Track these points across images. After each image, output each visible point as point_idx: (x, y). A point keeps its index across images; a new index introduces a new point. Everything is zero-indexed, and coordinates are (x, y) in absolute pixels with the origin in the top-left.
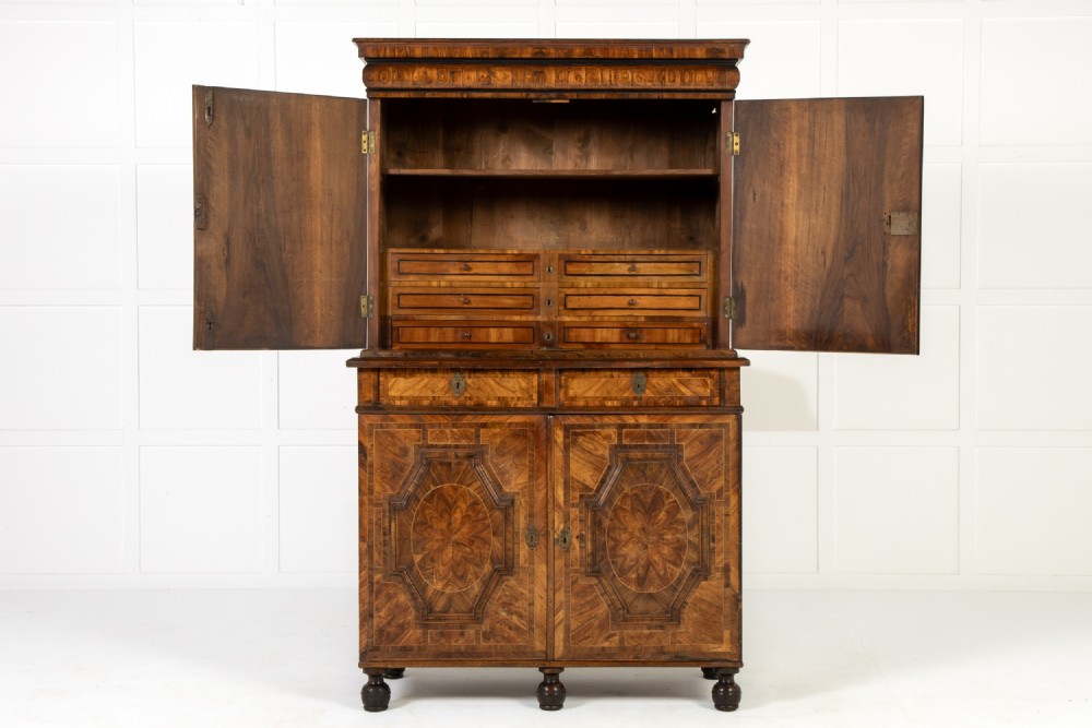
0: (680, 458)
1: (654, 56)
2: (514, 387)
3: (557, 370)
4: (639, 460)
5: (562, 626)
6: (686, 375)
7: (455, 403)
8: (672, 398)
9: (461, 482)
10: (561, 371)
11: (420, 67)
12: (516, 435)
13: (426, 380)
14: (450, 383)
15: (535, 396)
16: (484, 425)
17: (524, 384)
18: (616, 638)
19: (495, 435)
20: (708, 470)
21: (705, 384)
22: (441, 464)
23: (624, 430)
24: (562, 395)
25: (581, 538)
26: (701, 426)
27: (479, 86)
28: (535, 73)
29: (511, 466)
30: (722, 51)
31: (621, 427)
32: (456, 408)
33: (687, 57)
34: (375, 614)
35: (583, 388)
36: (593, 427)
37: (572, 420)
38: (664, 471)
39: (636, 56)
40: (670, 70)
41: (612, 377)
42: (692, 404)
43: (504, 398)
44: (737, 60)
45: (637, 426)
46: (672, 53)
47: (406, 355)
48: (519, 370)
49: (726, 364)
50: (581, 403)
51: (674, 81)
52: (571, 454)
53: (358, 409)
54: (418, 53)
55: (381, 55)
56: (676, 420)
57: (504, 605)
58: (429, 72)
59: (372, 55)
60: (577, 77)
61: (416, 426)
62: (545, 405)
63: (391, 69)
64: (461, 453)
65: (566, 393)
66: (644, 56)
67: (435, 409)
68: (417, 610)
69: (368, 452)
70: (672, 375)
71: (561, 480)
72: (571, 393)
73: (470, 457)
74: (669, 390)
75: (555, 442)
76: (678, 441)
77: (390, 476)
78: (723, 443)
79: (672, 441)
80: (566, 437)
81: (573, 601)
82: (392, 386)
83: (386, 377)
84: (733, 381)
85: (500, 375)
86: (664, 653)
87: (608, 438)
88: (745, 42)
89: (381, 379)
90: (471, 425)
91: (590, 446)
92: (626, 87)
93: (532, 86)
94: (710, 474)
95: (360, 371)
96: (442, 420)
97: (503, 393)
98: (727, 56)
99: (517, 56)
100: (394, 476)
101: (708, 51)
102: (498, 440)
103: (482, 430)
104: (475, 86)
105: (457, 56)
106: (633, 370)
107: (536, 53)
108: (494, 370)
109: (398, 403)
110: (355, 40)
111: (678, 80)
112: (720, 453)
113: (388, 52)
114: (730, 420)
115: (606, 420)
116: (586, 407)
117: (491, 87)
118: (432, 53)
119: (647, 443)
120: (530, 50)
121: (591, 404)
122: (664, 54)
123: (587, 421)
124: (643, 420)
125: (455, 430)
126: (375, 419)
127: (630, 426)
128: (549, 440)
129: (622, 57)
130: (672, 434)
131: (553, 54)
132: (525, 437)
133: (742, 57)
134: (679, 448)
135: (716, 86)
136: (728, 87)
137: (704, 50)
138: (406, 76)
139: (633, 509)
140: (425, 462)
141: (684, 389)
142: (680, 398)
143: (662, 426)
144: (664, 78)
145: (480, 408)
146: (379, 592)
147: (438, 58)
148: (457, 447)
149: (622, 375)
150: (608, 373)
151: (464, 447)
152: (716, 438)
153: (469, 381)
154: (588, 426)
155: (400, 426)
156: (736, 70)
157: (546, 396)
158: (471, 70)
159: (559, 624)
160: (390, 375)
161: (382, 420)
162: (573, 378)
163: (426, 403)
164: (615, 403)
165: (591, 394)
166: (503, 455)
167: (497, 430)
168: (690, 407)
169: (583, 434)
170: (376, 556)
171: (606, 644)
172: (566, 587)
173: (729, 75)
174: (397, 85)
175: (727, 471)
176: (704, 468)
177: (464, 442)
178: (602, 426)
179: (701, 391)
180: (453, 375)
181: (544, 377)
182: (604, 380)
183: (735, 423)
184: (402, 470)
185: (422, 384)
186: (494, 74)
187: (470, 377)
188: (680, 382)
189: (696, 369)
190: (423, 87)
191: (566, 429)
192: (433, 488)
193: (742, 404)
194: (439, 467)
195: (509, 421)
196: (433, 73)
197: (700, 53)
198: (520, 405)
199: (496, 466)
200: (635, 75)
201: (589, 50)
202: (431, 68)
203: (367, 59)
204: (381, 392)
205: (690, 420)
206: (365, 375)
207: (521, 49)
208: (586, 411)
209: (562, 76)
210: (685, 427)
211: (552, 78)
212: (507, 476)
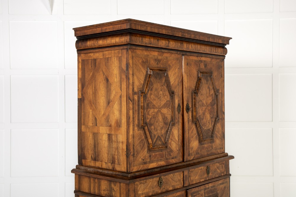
2: (177, 180)
6: (218, 165)
7: (160, 191)
14: (158, 183)
15: (182, 182)
17: (180, 178)
21: (222, 167)
23: (206, 191)
24: (190, 180)
26: (222, 184)
28: (181, 43)
31: (205, 189)
32: (160, 194)
35: (195, 176)
36: (198, 191)
37: (193, 190)
39: (206, 40)
41: (202, 169)
42: (220, 175)
45: (209, 188)
47: (145, 172)
50: (195, 182)
51: (214, 51)
55: (137, 29)
56: (217, 183)
60: (191, 47)
62: (185, 185)
63: (138, 36)
70: (215, 165)
72: (192, 179)
74: (215, 171)
79: (216, 192)
82: (139, 189)
84: (228, 165)
85: (172, 176)
87: (202, 195)
89: (136, 186)
93: (180, 49)
97: (174, 184)
98: (223, 43)
104: (164, 47)
107: (182, 35)
112: (226, 193)
113: (139, 27)
114: (228, 180)
115: (202, 187)
116: (196, 184)
117: (168, 48)
118: (153, 30)
119: (211, 194)
120: (181, 33)
121: (197, 182)
123: (197, 189)
124: (210, 185)
127: (207, 189)
130: (216, 189)
131: (186, 36)
134: (218, 194)
137: (221, 41)
138: (144, 40)
141: (218, 170)
142: (217, 174)
143: (214, 186)
144: (212, 50)
145: (167, 192)
147: (155, 33)
149: (204, 168)
152: (225, 188)
153: (164, 181)
156: (226, 49)
157: (185, 182)
160: (138, 184)
162: (192, 172)
163: (150, 194)
164: (203, 180)
165: (197, 178)
168: (220, 177)
169: (196, 195)
174: (141, 43)
178: (200, 191)
179: (222, 170)
180: (159, 179)
181: (185, 173)
182: (200, 171)
185: (149, 185)
186: (170, 43)
187: (164, 178)
188: (217, 167)
190: (149, 45)
191: (192, 195)
193: (230, 173)
195: (176, 195)
196: (152, 40)
198: (178, 187)
200: (205, 47)
202: (151, 37)
204: (136, 192)
205: (220, 182)
206: (131, 186)
207: (179, 32)
209: (188, 46)
210: (219, 185)
211: (185, 46)
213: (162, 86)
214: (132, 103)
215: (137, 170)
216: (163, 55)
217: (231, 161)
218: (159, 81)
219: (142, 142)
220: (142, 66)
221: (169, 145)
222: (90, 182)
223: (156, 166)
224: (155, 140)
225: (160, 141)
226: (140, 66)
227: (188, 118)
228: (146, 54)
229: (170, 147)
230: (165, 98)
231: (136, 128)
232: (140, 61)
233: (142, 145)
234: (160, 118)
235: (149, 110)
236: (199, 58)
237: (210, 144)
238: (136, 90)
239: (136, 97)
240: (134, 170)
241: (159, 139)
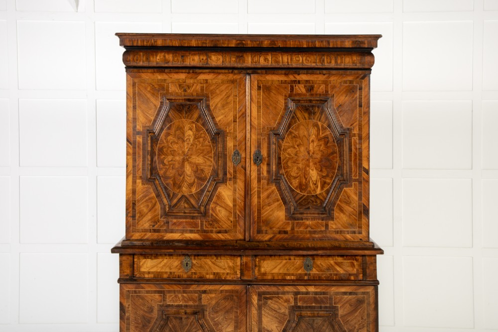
0: (336, 315)
1: (317, 46)
2: (225, 266)
3: (253, 255)
4: (309, 317)
6: (340, 260)
7: (185, 276)
8: (331, 274)
10: (256, 256)
11: (161, 52)
12: (226, 298)
13: (165, 261)
14: (182, 263)
15: (238, 272)
16: (205, 292)
17: (231, 264)
19: (211, 298)
20: (355, 324)
21: (353, 265)
22: (176, 318)
23: (299, 296)
24: (256, 272)
26: (350, 293)
27: (200, 65)
28: (238, 57)
29: (223, 319)
30: (363, 43)
31: (296, 293)
32: (185, 281)
33: (339, 46)
35: (271, 267)
36: (278, 293)
37: (263, 289)
38: (326, 325)
39: (305, 46)
40: (327, 56)
41: (290, 259)
42: (344, 278)
43: (217, 273)
44: (372, 49)
45: (307, 293)
46: (329, 44)
47: (152, 244)
48: (228, 255)
49: (367, 252)
50: (269, 277)
51: (330, 62)
52: (263, 312)
53: (119, 281)
54: (160, 43)
55: (135, 44)
56: (334, 289)
58: (167, 56)
59: (128, 45)
60: (266, 59)
61: (159, 292)
62: (245, 278)
63: (141, 54)
64: (189, 311)
65: (259, 270)
66: (310, 46)
67: (171, 280)
69: (126, 309)
70: (330, 259)
71: (256, 329)
72: (263, 270)
73: (195, 313)
74: (328, 269)
75: (253, 303)
76: (335, 304)
77: (141, 326)
78: (365, 305)
79: (331, 304)
80: (259, 300)
82: (143, 265)
83: (139, 259)
84: (372, 263)
85: (215, 258)
87: (287, 301)
88: (378, 37)
89: (135, 260)
90: (195, 292)
91: (276, 306)
92: (298, 66)
93: (236, 65)
94: (357, 326)
95: (121, 255)
96: (176, 288)
97: (217, 270)
98: (366, 46)
99: (226, 45)
100: (143, 326)
101: (353, 42)
102: (214, 302)
103: (203, 295)
104: (198, 65)
105: (186, 45)
106: (303, 256)
107: (238, 44)
108: (211, 255)
109: (146, 276)
110: (117, 34)
111: (333, 62)
112: (364, 312)
113: (139, 42)
114: (370, 290)
115: (287, 289)
116: (273, 280)
117: (207, 66)
118: (169, 43)
119: (314, 305)
120: (234, 41)
121: (276, 278)
122: (324, 45)
123: (274, 289)
124: (312, 289)
125: (185, 295)
126: (131, 287)
127: (303, 293)
128: (248, 302)
129: (296, 46)
130: (331, 299)
131: (249, 44)
132: (232, 299)
133: (376, 46)
134: (336, 308)
135: (359, 66)
136: (366, 67)
137: (350, 43)
138: (152, 59)
140: (164, 317)
141: (338, 269)
142: (336, 275)
143: (324, 293)
144: (324, 61)
145: (202, 281)
147: (173, 47)
148: (186, 306)
149: (297, 258)
150: (287, 257)
151: (191, 306)
152: (360, 302)
153: (194, 262)
154: (274, 293)
155: (148, 292)
156: (372, 55)
157: (246, 272)
158: (195, 54)
160: (141, 257)
161: (136, 288)
162: (264, 260)
163: (165, 276)
164: (293, 277)
165: (276, 271)
166: (217, 312)
167: (213, 295)
168: (342, 280)
169: (270, 298)
173: (367, 59)
174: (146, 64)
175: (368, 325)
176: (353, 323)
177: (191, 303)
178: (284, 293)
179: (350, 269)
180: (183, 257)
181: (245, 259)
182: (284, 261)
183: (374, 292)
184: (149, 322)
185: (163, 264)
186: (210, 57)
187: (195, 259)
188: (336, 263)
189: (347, 256)
190: (163, 65)
191: (260, 295)
193: (378, 279)
194: (174, 320)
195: (221, 289)
196: (170, 57)
197: (348, 44)
198: (228, 278)
199: (213, 319)
200: (304, 58)
201: (273, 42)
202: (168, 53)
203: (125, 47)
204: (135, 268)
205: (343, 290)
206: (124, 258)
207: (229, 41)
208: (274, 282)
209: (256, 59)
210: (341, 294)
211: (249, 60)
212: (220, 326)
213: (193, 122)
214: (131, 147)
215: (139, 238)
216: (196, 78)
218: (187, 115)
219: (151, 202)
220: (153, 94)
221: (211, 211)
223: (179, 238)
224: (175, 201)
225: (187, 203)
226: (149, 95)
227: (259, 174)
228: (159, 77)
229: (212, 215)
230: (199, 141)
231: (139, 181)
232: (149, 89)
233: (150, 206)
234: (188, 169)
235: (164, 157)
236: (291, 78)
237: (320, 221)
238: (139, 127)
239: (139, 137)
240: (133, 238)
241: (185, 201)
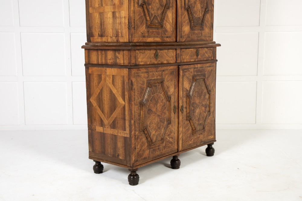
0: (205, 78)
2: (170, 56)
5: (181, 139)
6: (207, 50)
7: (156, 63)
9: (159, 93)
10: (181, 49)
12: (171, 73)
14: (154, 55)
15: (175, 59)
16: (164, 71)
17: (172, 54)
18: (193, 140)
19: (166, 74)
20: (210, 81)
21: (210, 53)
22: (154, 86)
23: (195, 70)
25: (186, 108)
26: (209, 67)
29: (170, 85)
31: (194, 68)
32: (156, 65)
34: (137, 147)
35: (186, 55)
36: (188, 69)
37: (184, 67)
38: (203, 83)
41: (192, 51)
42: (208, 59)
43: (168, 60)
45: (198, 68)
47: (143, 44)
52: (184, 79)
56: (205, 65)
57: (169, 135)
61: (147, 72)
62: (178, 62)
64: (159, 81)
65: (182, 57)
67: (151, 65)
68: (148, 143)
69: (134, 84)
70: (204, 49)
71: (182, 88)
73: (161, 83)
74: (203, 55)
75: (180, 75)
77: (140, 93)
78: (213, 72)
79: (204, 72)
80: (183, 73)
81: (184, 130)
82: (139, 57)
83: (138, 53)
84: (215, 51)
85: (167, 51)
86: (202, 142)
87: (192, 72)
89: (136, 54)
90: (161, 71)
91: (188, 75)
96: (153, 69)
97: (168, 58)
100: (141, 93)
102: (167, 76)
103: (163, 73)
106: (196, 49)
109: (141, 63)
112: (213, 75)
115: (191, 66)
116: (187, 62)
119: (199, 73)
123: (187, 67)
124: (199, 66)
125: (157, 73)
126: (135, 70)
127: (196, 68)
130: (204, 70)
132: (173, 74)
134: (205, 74)
139: (197, 96)
140: (150, 86)
141: (206, 55)
142: (205, 58)
143: (202, 67)
145: (162, 64)
146: (138, 138)
148: (157, 79)
149: (194, 50)
151: (159, 79)
155: (142, 73)
157: (178, 58)
159: (180, 139)
161: (138, 71)
162: (184, 52)
163: (148, 63)
164: (193, 60)
165: (188, 57)
166: (168, 81)
167: (167, 72)
169: (186, 72)
170: (136, 125)
171: (191, 142)
172: (182, 125)
175: (214, 81)
177: (159, 77)
178: (191, 69)
179: (209, 55)
181: (178, 52)
183: (215, 65)
184: (143, 90)
185: (148, 55)
188: (205, 52)
189: (209, 48)
191: (183, 70)
192: (152, 96)
193: (217, 59)
194: (154, 88)
195: (170, 68)
198: (172, 62)
199: (167, 85)
204: (136, 59)
205: (208, 65)
206: (132, 53)
210: (207, 67)
212: (169, 88)
215: (137, 41)
217: (218, 48)
219: (142, 19)
221: (164, 25)
222: (98, 54)
223: (153, 41)
224: (152, 18)
225: (157, 20)
227: (181, 5)
229: (165, 27)
231: (136, 5)
233: (141, 21)
237: (200, 31)
240: (135, 41)
241: (156, 18)
